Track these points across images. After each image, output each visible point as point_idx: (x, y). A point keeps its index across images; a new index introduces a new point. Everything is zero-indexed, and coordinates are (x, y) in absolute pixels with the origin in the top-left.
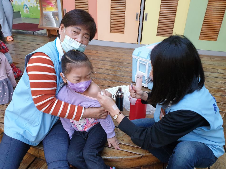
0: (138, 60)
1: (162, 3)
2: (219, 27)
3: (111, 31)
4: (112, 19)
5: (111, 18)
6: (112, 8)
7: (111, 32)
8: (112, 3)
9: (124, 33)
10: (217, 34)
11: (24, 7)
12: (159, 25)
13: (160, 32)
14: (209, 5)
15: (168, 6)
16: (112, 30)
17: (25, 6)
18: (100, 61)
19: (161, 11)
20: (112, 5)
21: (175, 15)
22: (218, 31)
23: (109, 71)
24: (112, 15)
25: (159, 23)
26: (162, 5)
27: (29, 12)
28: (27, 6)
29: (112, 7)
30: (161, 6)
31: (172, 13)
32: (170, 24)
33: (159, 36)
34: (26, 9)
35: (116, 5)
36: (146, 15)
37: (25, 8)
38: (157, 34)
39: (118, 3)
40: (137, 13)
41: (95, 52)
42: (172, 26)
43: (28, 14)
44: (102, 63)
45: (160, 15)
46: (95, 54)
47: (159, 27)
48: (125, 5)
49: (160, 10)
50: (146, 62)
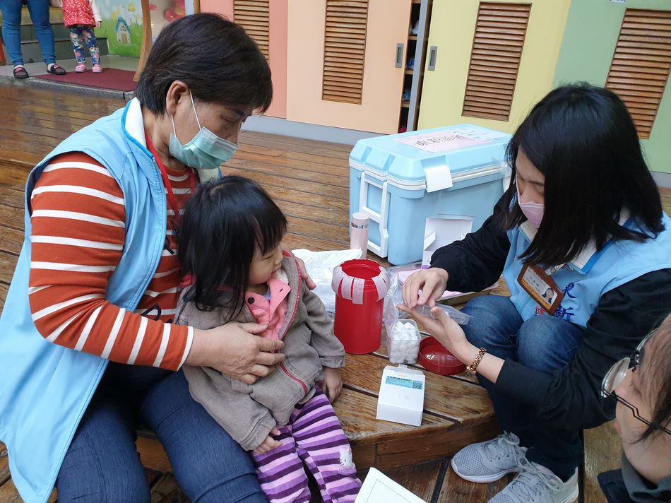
0: (363, 174)
1: (481, 18)
2: (657, 95)
3: (324, 94)
4: (327, 59)
5: (326, 56)
6: (328, 29)
7: (323, 99)
8: (329, 14)
9: (360, 103)
10: (651, 118)
11: (117, 26)
12: (470, 83)
13: (474, 104)
14: (626, 25)
15: (500, 25)
16: (326, 92)
17: (122, 24)
18: (279, 178)
19: (477, 41)
20: (329, 19)
21: (519, 54)
22: (654, 107)
23: (294, 207)
24: (327, 49)
25: (471, 78)
26: (480, 24)
27: (129, 41)
28: (126, 24)
29: (329, 24)
30: (478, 26)
31: (509, 49)
32: (504, 81)
33: (468, 116)
34: (124, 32)
35: (341, 20)
36: (433, 53)
37: (119, 28)
38: (464, 110)
39: (345, 15)
40: (398, 44)
41: (275, 153)
42: (511, 88)
43: (126, 45)
44: (283, 182)
45: (474, 52)
46: (274, 160)
47: (470, 88)
48: (365, 19)
49: (476, 38)
50: (382, 179)
